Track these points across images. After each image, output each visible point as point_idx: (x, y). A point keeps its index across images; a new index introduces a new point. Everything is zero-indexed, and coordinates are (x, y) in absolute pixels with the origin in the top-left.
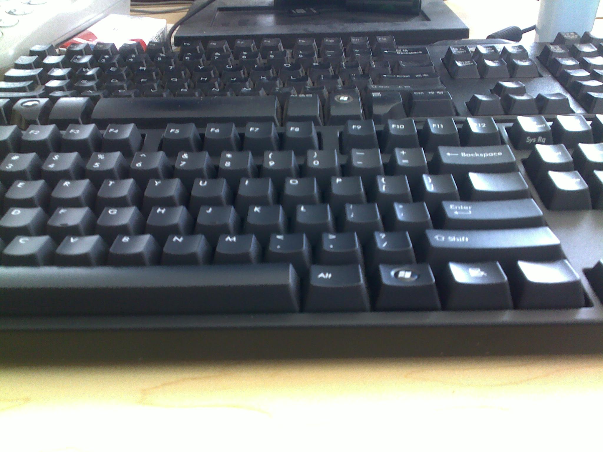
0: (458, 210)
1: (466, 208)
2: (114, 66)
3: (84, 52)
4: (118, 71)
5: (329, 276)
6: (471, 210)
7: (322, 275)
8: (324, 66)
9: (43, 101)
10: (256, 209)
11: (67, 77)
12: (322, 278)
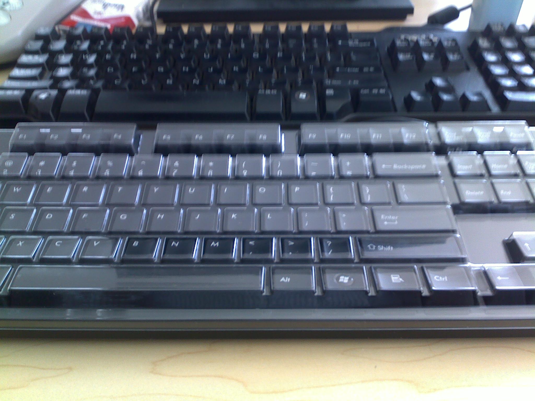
0: (387, 220)
1: (393, 218)
2: (109, 52)
3: (82, 37)
4: (113, 58)
5: (288, 280)
6: (397, 220)
7: (283, 279)
8: (286, 57)
9: (54, 93)
10: (234, 216)
11: (70, 65)
12: (283, 282)
